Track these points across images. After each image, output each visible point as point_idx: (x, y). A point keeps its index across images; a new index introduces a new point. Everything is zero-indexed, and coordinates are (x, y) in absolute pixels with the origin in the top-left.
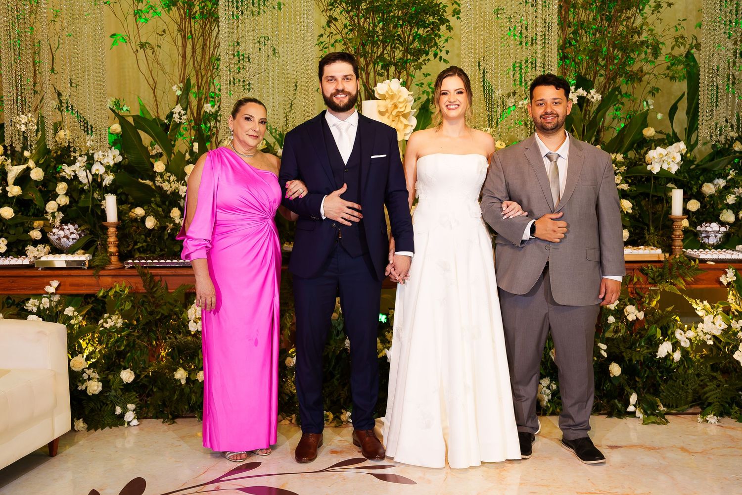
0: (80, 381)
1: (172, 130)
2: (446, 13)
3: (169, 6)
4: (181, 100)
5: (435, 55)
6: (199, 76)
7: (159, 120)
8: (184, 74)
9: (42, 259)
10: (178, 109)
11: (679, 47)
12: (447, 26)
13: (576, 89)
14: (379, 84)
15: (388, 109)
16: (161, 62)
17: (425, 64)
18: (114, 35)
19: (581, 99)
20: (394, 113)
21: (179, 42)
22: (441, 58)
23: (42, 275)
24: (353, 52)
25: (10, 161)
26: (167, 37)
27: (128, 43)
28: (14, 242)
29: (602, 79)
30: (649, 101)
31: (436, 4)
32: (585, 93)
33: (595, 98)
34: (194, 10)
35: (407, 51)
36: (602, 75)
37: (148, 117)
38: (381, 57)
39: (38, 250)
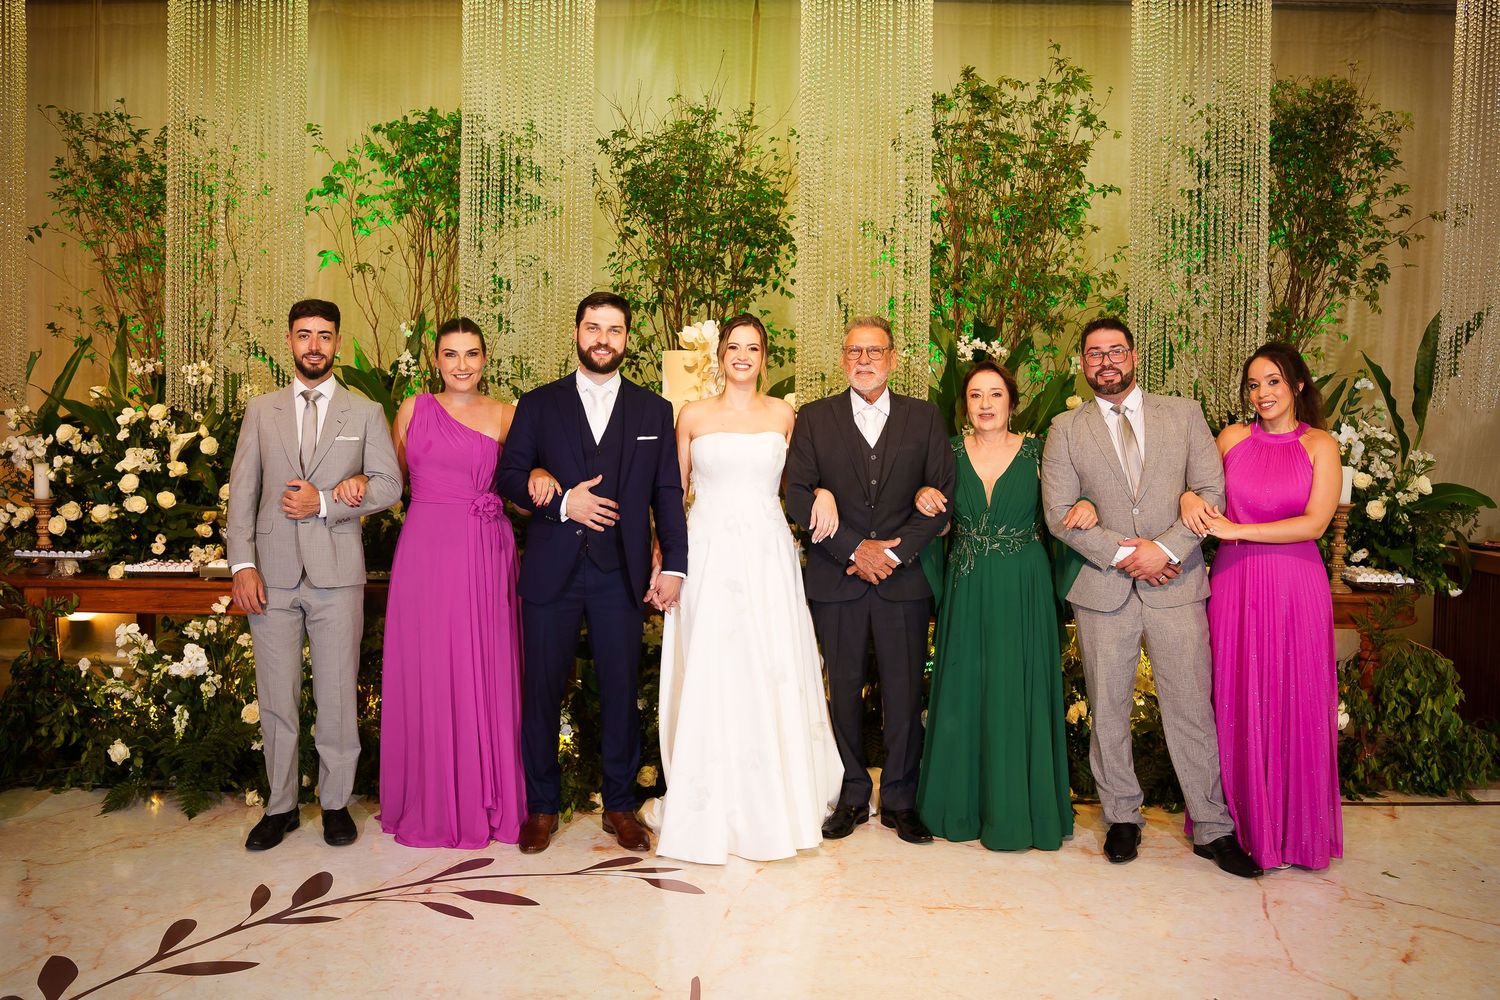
0: (254, 738)
1: (398, 386)
2: (788, 227)
3: (400, 213)
4: (414, 343)
5: (775, 286)
6: (441, 309)
7: (380, 370)
8: (419, 305)
9: (210, 566)
10: (407, 356)
11: (1107, 287)
12: (790, 246)
13: (970, 341)
14: (686, 329)
15: (697, 364)
16: (384, 290)
17: (755, 300)
18: (324, 252)
19: (978, 353)
20: (705, 370)
21: (412, 261)
22: (783, 289)
23: (209, 587)
24: (656, 279)
25: (174, 427)
26: (397, 256)
27: (342, 264)
28: (176, 540)
29: (1011, 325)
30: (1073, 359)
31: (774, 216)
32: (984, 346)
33: (998, 353)
34: (438, 217)
35: (734, 280)
36: (1009, 321)
37: (366, 370)
38: (693, 290)
39: (205, 553)
